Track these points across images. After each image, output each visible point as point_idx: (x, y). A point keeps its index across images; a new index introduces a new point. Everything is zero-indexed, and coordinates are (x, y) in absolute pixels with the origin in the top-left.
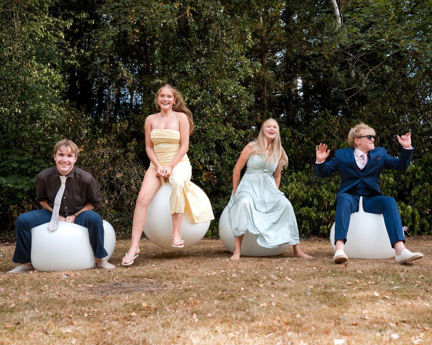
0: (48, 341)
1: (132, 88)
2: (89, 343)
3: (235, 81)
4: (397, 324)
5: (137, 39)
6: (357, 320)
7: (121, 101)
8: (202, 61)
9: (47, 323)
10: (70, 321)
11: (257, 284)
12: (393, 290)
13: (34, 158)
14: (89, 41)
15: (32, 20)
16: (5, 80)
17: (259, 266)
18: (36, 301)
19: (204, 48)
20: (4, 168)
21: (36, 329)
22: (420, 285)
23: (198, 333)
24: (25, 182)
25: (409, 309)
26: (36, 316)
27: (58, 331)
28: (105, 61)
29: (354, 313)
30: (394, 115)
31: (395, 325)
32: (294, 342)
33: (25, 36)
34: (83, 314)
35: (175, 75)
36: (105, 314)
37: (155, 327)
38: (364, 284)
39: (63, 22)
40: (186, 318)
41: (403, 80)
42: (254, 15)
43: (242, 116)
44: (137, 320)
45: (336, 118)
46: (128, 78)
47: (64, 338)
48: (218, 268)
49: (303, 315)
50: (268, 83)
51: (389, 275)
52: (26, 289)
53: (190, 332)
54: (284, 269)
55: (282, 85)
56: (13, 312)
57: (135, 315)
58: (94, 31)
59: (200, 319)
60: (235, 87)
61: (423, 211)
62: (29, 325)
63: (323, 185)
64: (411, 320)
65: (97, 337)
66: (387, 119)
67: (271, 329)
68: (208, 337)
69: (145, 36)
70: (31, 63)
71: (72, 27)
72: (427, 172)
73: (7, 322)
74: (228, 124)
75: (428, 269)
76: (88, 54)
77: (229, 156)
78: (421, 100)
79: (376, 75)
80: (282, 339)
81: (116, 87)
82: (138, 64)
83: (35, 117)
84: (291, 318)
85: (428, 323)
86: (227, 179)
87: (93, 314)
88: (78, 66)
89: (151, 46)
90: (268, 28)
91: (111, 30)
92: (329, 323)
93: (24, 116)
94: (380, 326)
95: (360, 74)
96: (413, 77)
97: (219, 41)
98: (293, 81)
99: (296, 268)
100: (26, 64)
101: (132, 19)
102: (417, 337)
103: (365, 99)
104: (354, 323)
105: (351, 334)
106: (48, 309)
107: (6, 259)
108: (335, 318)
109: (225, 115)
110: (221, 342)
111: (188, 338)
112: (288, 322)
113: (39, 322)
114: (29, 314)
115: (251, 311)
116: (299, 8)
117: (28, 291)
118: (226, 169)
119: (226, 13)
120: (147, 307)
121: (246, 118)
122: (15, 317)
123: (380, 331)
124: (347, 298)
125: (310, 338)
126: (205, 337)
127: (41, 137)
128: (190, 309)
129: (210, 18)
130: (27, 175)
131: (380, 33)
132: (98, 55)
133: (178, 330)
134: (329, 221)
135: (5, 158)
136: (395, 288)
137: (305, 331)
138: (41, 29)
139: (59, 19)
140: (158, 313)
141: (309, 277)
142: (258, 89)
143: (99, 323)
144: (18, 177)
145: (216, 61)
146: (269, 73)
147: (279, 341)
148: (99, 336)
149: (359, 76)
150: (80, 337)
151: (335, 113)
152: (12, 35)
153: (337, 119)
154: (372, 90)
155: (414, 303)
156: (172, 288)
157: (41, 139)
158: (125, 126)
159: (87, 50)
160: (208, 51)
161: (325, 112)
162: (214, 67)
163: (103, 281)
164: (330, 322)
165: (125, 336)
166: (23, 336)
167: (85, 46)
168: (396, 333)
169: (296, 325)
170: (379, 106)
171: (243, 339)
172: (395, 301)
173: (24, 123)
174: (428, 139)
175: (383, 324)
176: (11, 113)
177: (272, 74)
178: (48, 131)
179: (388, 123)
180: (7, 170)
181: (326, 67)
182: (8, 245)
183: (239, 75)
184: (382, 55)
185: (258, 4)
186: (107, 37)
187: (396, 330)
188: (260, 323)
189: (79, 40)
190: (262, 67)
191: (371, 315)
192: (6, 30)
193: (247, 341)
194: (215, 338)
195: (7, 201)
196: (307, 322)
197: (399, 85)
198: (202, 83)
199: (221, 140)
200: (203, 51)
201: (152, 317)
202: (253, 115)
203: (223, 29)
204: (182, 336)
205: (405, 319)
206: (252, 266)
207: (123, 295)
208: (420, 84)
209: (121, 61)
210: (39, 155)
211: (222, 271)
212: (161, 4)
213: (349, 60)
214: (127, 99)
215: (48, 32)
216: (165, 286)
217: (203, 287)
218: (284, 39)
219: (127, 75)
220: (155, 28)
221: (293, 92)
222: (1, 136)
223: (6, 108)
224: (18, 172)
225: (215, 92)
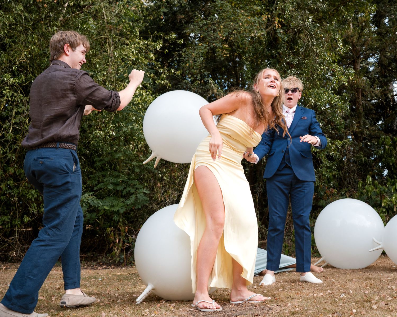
3: (328, 90)
5: (226, 54)
8: (293, 72)
13: (129, 179)
14: (179, 60)
15: (124, 44)
17: (369, 285)
19: (294, 59)
20: (101, 191)
24: (121, 204)
28: (196, 77)
33: (117, 60)
39: (153, 44)
42: (343, 22)
43: (338, 125)
46: (218, 94)
48: (324, 288)
50: (362, 89)
52: (127, 313)
55: (378, 90)
58: (184, 50)
60: (328, 97)
69: (233, 51)
71: (162, 48)
76: (178, 73)
77: (327, 169)
82: (228, 79)
83: (128, 138)
86: (325, 193)
88: (170, 86)
89: (240, 61)
90: (359, 34)
91: (201, 47)
93: (118, 138)
97: (310, 50)
98: (389, 86)
101: (221, 35)
107: (105, 282)
116: (390, 10)
118: (324, 182)
119: (315, 22)
121: (342, 127)
127: (136, 158)
129: (299, 28)
130: (122, 196)
132: (189, 72)
135: (101, 181)
138: (133, 52)
139: (150, 41)
142: (352, 97)
144: (114, 199)
145: (308, 71)
146: (363, 80)
152: (106, 60)
159: (177, 70)
160: (298, 61)
162: (305, 78)
167: (175, 65)
173: (119, 145)
176: (106, 136)
177: (366, 81)
178: (141, 152)
180: (103, 193)
182: (105, 268)
183: (332, 84)
185: (347, 10)
186: (197, 54)
190: (355, 73)
192: (100, 56)
195: (104, 223)
199: (317, 152)
200: (294, 61)
202: (349, 124)
203: (313, 38)
206: (361, 286)
209: (210, 77)
210: (133, 176)
211: (329, 291)
212: (249, 18)
215: (139, 55)
216: (270, 309)
217: (311, 310)
218: (377, 44)
219: (217, 91)
220: (245, 40)
221: (390, 98)
222: (97, 159)
223: (101, 131)
224: (114, 194)
225: (308, 103)
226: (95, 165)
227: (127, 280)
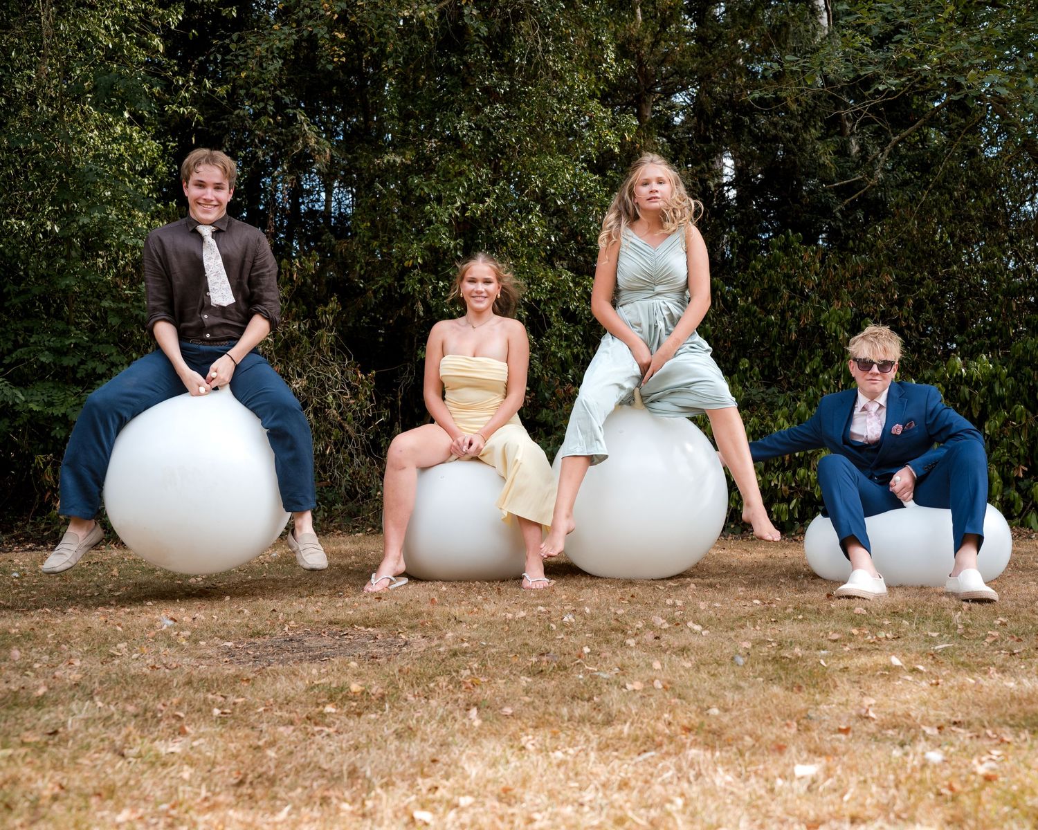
0: (125, 773)
1: (328, 174)
2: (223, 776)
3: (575, 160)
4: (940, 728)
5: (340, 57)
6: (848, 721)
7: (302, 207)
8: (497, 112)
9: (124, 732)
10: (178, 725)
11: (621, 639)
12: (936, 651)
13: (93, 340)
14: (223, 60)
15: (85, 4)
16: (20, 151)
17: (628, 597)
18: (96, 680)
19: (502, 80)
20: (21, 366)
21: (98, 746)
22: (996, 641)
23: (479, 751)
25: (970, 694)
26: (97, 715)
27: (150, 750)
28: (265, 108)
29: (843, 704)
30: (947, 245)
31: (936, 732)
32: (703, 772)
33: (66, 43)
34: (210, 711)
35: (433, 143)
36: (261, 709)
37: (379, 738)
38: (869, 637)
39: (160, 12)
40: (454, 718)
41: (971, 163)
42: (620, 3)
43: (591, 243)
44: (338, 722)
45: (812, 251)
46: (319, 151)
47: (164, 765)
48: (530, 602)
49: (725, 710)
51: (927, 618)
52: (73, 652)
53: (462, 749)
54: (686, 603)
55: (687, 170)
56: (43, 706)
57: (333, 710)
58: (235, 36)
59: (484, 720)
60: (575, 175)
61: (1009, 471)
62: (80, 735)
63: (780, 408)
64: (972, 721)
65: (243, 763)
66: (932, 254)
67: (649, 742)
68: (503, 761)
69: (359, 48)
70: (82, 112)
71: (181, 25)
72: (1021, 381)
73: (27, 730)
74: (557, 264)
75: (1018, 605)
76: (221, 91)
77: (561, 340)
78: (1012, 212)
79: (908, 150)
80: (675, 766)
81: (291, 173)
82: (343, 116)
83: (94, 241)
84: (697, 716)
85: (1011, 726)
86: (554, 394)
87: (233, 710)
88: (198, 120)
89: (374, 74)
90: (655, 35)
91: (278, 33)
92: (786, 728)
93: (67, 240)
94: (902, 733)
95: (870, 147)
96: (994, 158)
97: (537, 63)
98: (713, 163)
99: (712, 601)
100: (69, 115)
101: (328, 9)
102: (984, 759)
103: (880, 207)
104: (843, 727)
105: (835, 752)
106: (127, 699)
107: (28, 582)
108: (798, 716)
109: (549, 243)
110: (532, 773)
111: (455, 763)
112: (689, 726)
113: (103, 730)
114: (80, 711)
115: (606, 700)
117: (77, 657)
118: (553, 371)
120: (363, 693)
122: (47, 717)
123: (902, 745)
124: (828, 672)
125: (740, 761)
126: (496, 760)
127: (110, 291)
128: (462, 696)
129: (517, 7)
130: (78, 382)
131: (919, 51)
132: (247, 94)
133: (433, 745)
134: (792, 494)
135: (21, 342)
136: (941, 647)
137: (729, 745)
138: (107, 28)
140: (387, 706)
141: (742, 622)
143: (248, 731)
144: (54, 388)
145: (531, 112)
146: (655, 143)
147: (668, 769)
148: (247, 761)
149: (867, 153)
150: (202, 762)
151: (810, 240)
152: (35, 40)
153: (815, 253)
154: (897, 186)
155: (982, 681)
156: (422, 649)
157: (108, 296)
158: (313, 265)
159: (218, 82)
160: (510, 87)
161: (787, 237)
162: (524, 127)
163: (258, 633)
164: (787, 725)
165: (308, 760)
166: (66, 761)
167: (215, 72)
168: (938, 750)
169: (709, 732)
170: (914, 224)
171: (585, 764)
172: (937, 678)
173: (68, 257)
174: (1025, 303)
175: (909, 728)
176: (35, 233)
177: (663, 145)
178: (125, 276)
179: (933, 265)
180: (26, 370)
181: (790, 130)
182: (31, 549)
183: (585, 147)
184: (922, 105)
186: (267, 49)
187: (938, 743)
188: (626, 728)
189: (201, 58)
190: (639, 127)
191: (882, 709)
192: (19, 30)
193: (594, 770)
194: (518, 764)
195: (29, 444)
196: (734, 726)
197: (960, 175)
198: (496, 164)
199: (540, 300)
200: (500, 86)
201: (373, 716)
203: (547, 34)
204: (443, 758)
205: (959, 718)
206: (610, 598)
207: (305, 664)
208: (1008, 174)
209: (302, 108)
210: (104, 334)
211: (541, 608)
213: (843, 112)
214: (318, 200)
215: (124, 36)
216: (406, 644)
217: (495, 647)
218: (694, 62)
219: (317, 143)
220: (386, 26)
221: (713, 189)
222: (10, 287)
223: (22, 219)
224: (54, 376)
225: (527, 187)
226: (7, 304)
227: (83, 576)
